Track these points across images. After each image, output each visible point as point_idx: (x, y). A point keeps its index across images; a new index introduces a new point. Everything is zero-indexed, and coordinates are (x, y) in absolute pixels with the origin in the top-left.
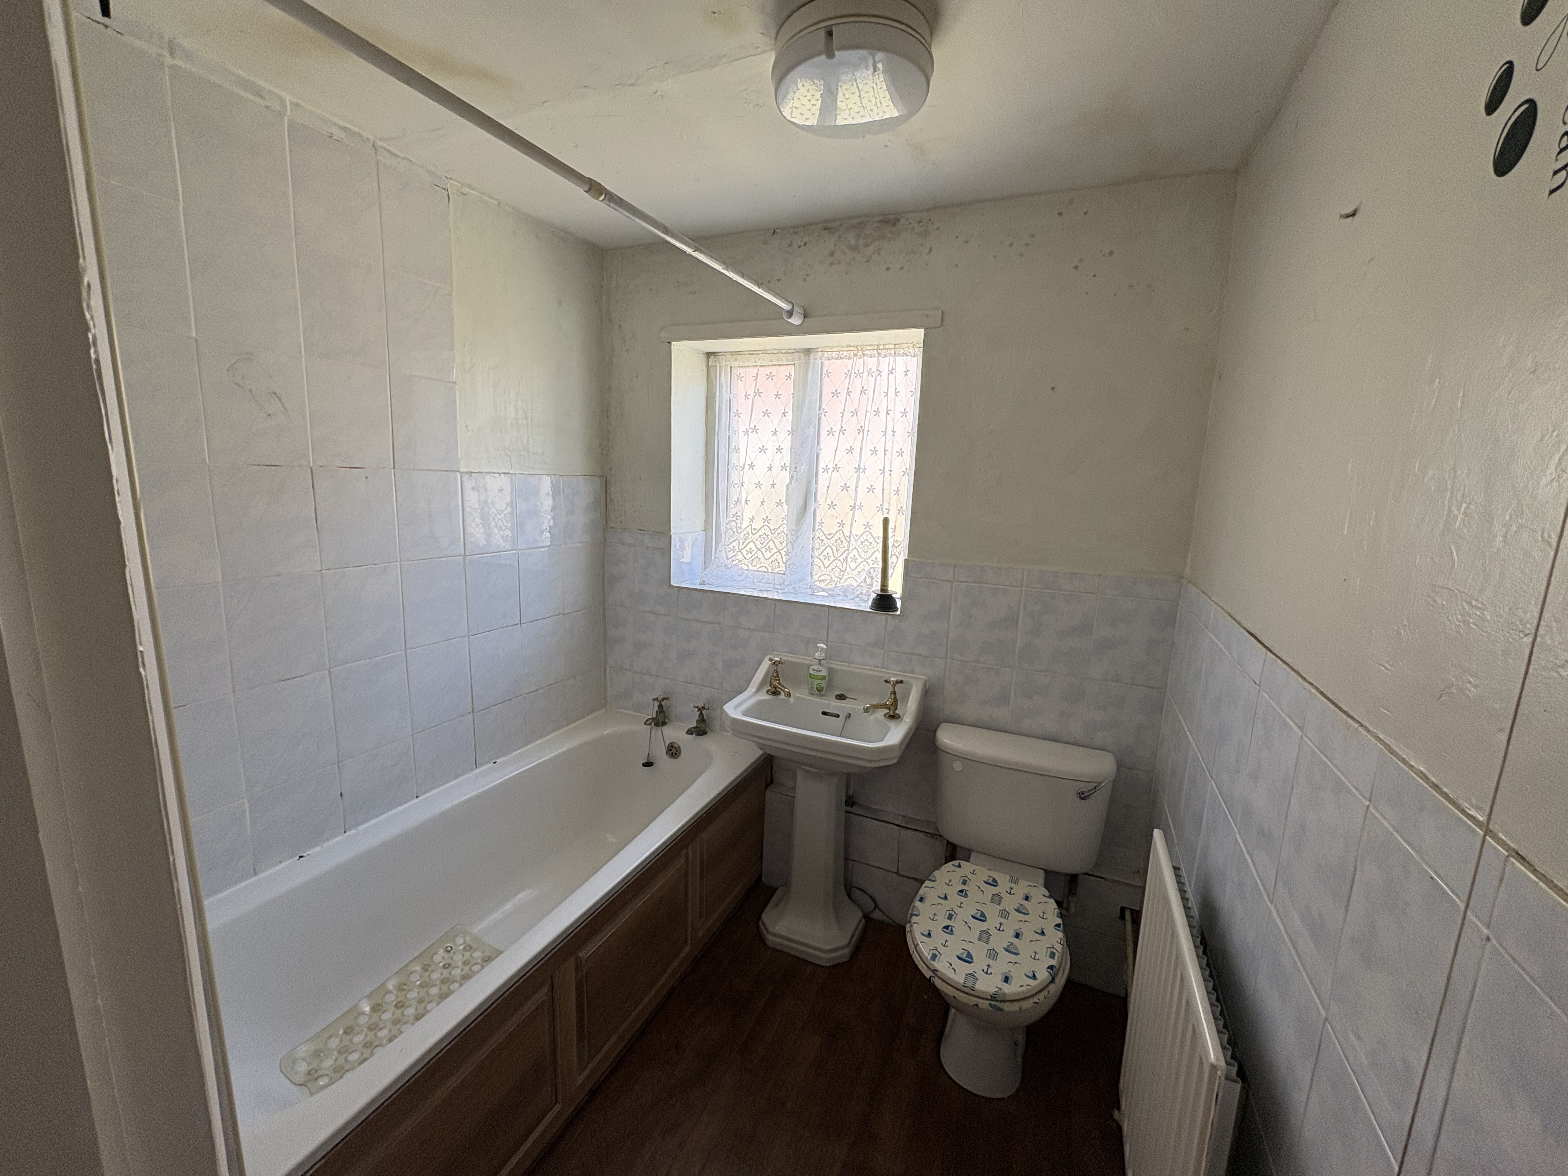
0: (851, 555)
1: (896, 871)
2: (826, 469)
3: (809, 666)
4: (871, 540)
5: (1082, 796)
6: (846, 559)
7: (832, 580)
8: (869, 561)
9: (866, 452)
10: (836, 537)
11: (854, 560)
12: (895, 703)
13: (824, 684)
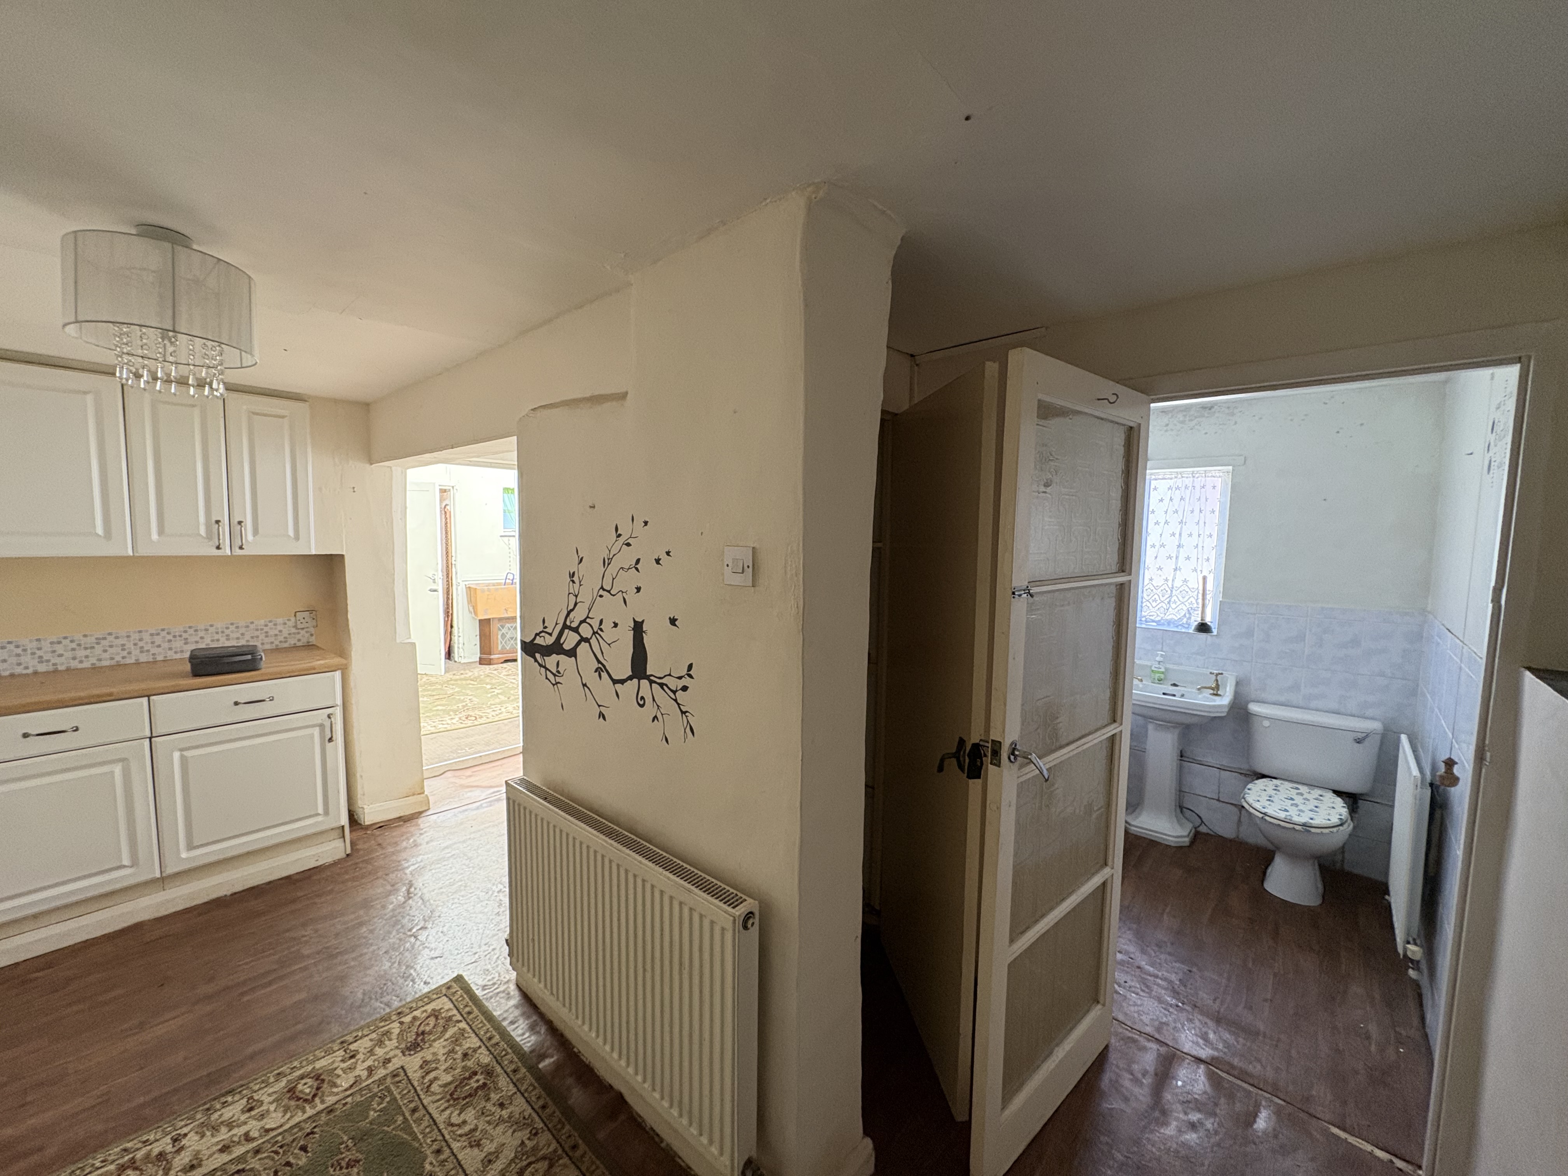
0: (1172, 600)
1: (1217, 798)
2: (1153, 546)
3: (1151, 667)
4: (1188, 590)
5: (1359, 741)
6: (1169, 603)
7: (1158, 615)
8: (1186, 603)
9: (1185, 535)
10: (1162, 588)
11: (1175, 602)
12: (1217, 687)
13: (1162, 676)
